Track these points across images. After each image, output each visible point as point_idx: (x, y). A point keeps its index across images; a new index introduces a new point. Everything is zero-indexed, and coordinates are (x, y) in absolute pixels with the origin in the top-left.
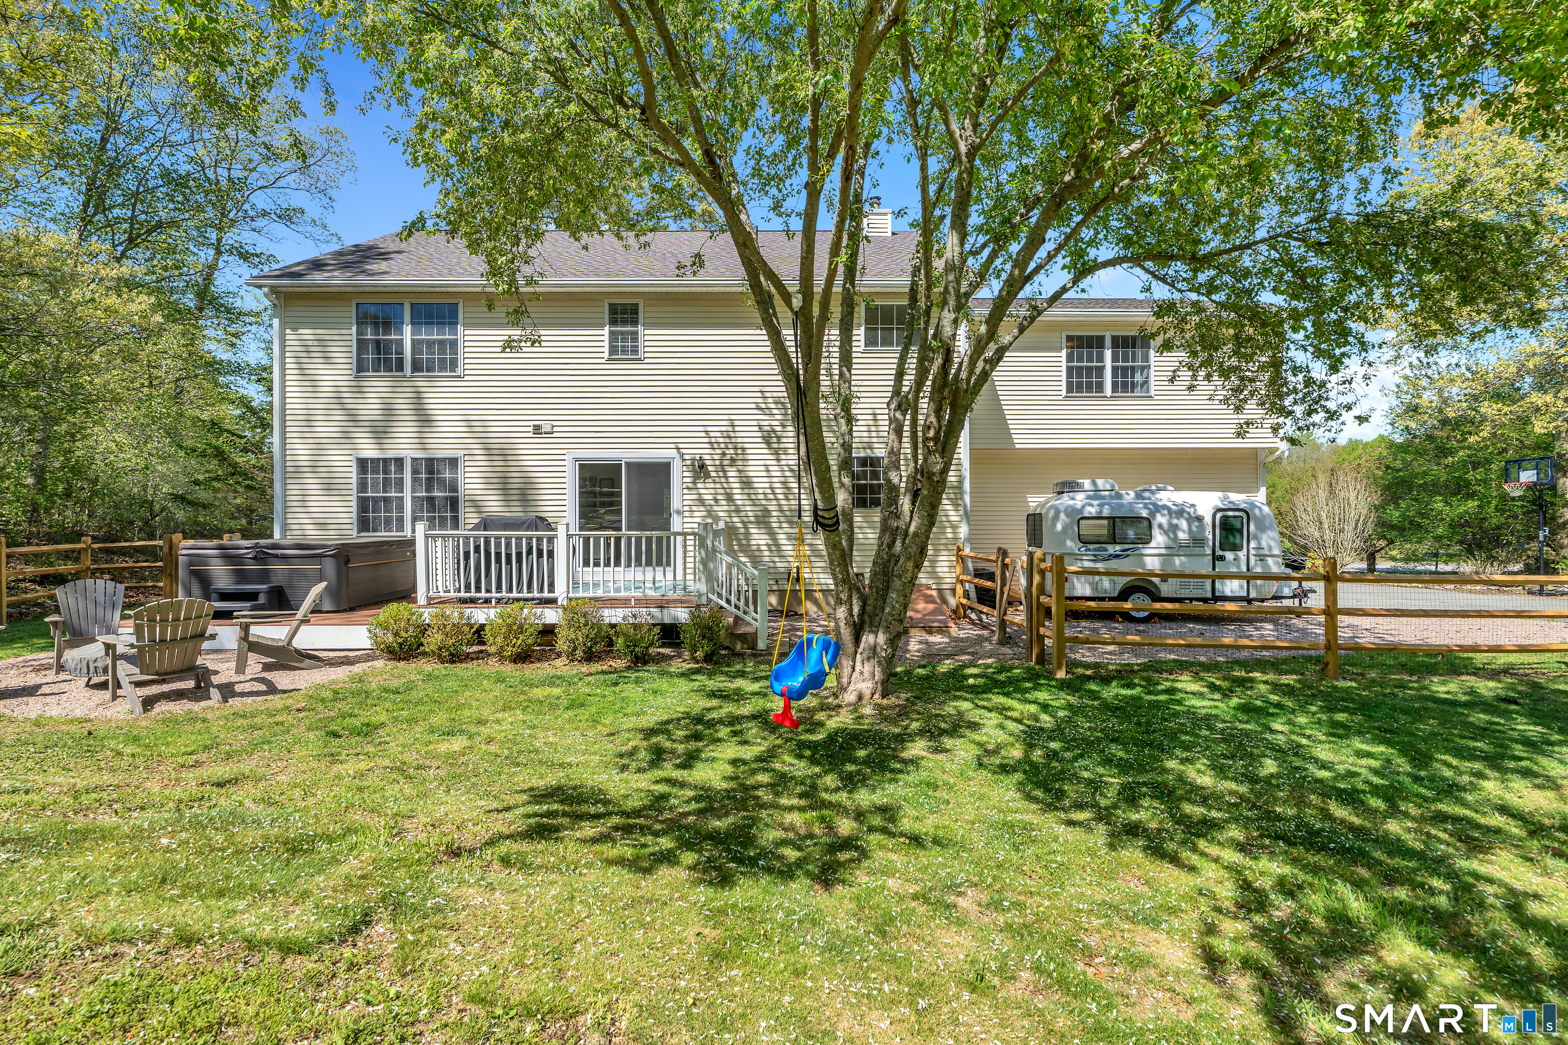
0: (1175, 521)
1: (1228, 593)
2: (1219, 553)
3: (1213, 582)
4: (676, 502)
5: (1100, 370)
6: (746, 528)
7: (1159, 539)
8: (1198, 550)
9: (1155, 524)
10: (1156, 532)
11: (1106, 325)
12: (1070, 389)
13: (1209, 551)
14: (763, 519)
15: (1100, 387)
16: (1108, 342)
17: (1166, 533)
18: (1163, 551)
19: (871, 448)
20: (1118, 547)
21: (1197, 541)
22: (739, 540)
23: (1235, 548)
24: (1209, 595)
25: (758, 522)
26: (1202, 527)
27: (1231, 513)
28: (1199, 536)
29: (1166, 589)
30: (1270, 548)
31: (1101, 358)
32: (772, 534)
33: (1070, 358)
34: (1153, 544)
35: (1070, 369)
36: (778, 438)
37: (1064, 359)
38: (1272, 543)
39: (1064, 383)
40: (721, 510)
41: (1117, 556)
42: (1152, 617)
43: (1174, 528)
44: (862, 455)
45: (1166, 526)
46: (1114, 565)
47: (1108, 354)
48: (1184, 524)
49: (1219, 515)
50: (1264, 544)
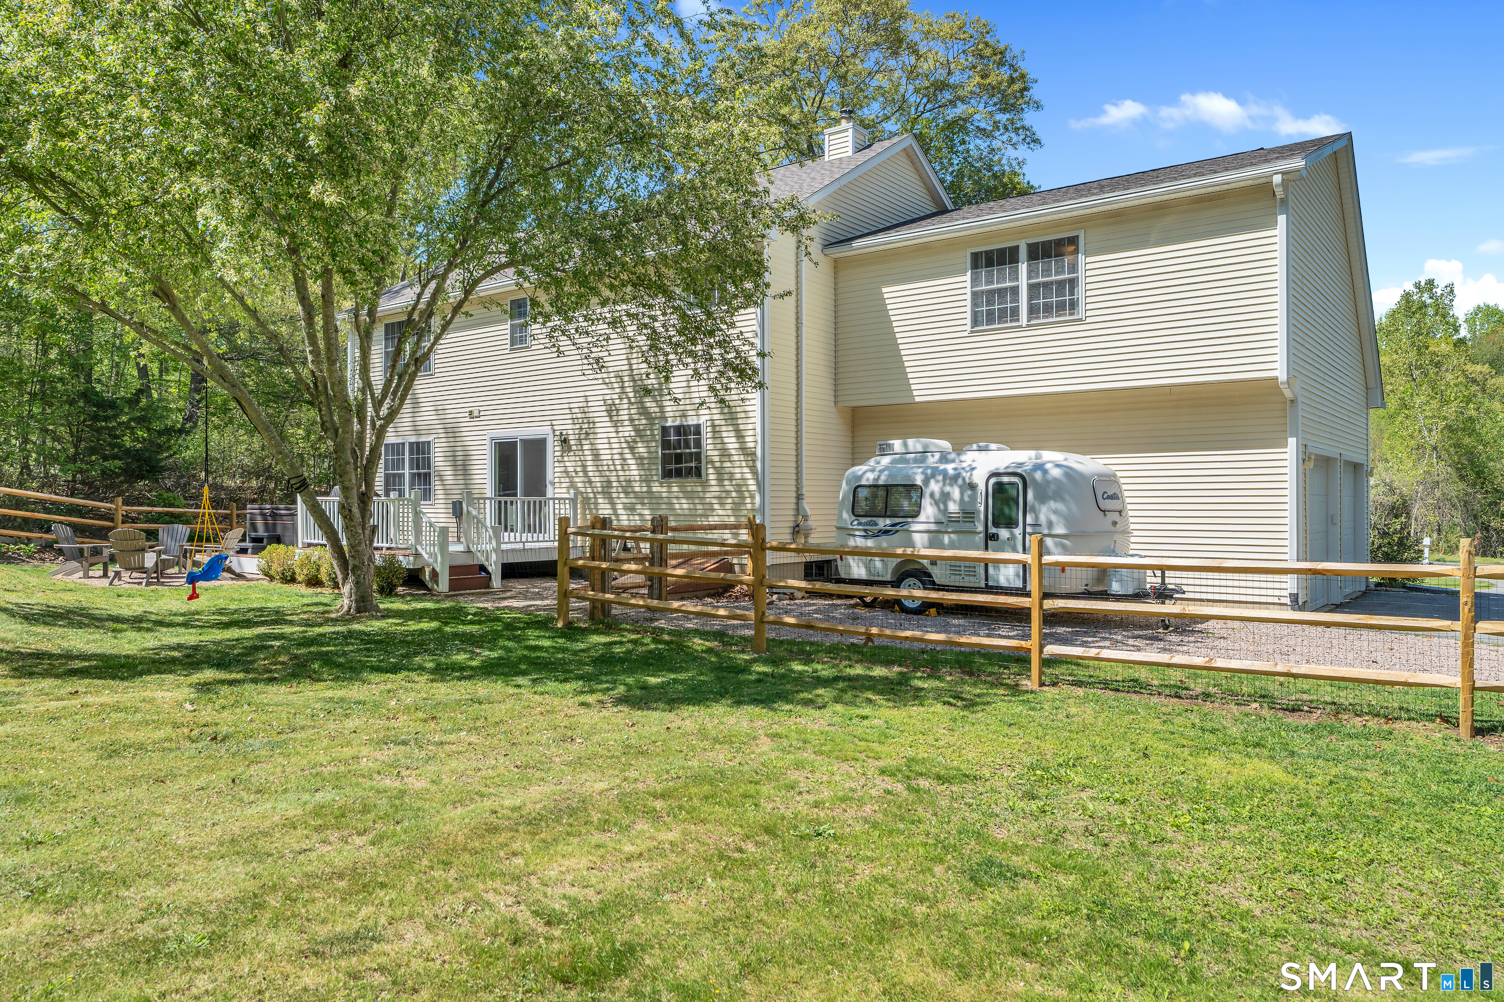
0: (948, 489)
1: (1003, 582)
2: (993, 530)
3: (986, 566)
4: (549, 476)
5: (1015, 290)
6: (596, 498)
7: (929, 511)
8: (967, 526)
9: (927, 492)
10: (927, 503)
11: (1021, 231)
12: (975, 322)
13: (980, 528)
14: (606, 491)
15: (1015, 312)
16: (1023, 253)
17: (937, 503)
18: (933, 527)
19: (685, 416)
20: (888, 521)
21: (968, 515)
22: (590, 509)
23: (1011, 523)
24: (982, 584)
25: (603, 492)
26: (973, 498)
27: (1006, 479)
28: (969, 509)
29: (939, 574)
30: (1050, 525)
31: (1015, 277)
32: (613, 505)
33: (975, 281)
34: (922, 518)
35: (975, 295)
36: (618, 410)
37: (968, 284)
38: (1054, 518)
39: (968, 315)
40: (579, 481)
41: (886, 532)
42: (925, 607)
43: (946, 497)
44: (677, 423)
45: (937, 496)
46: (884, 542)
47: (1023, 268)
48: (956, 493)
49: (993, 481)
50: (1043, 518)
